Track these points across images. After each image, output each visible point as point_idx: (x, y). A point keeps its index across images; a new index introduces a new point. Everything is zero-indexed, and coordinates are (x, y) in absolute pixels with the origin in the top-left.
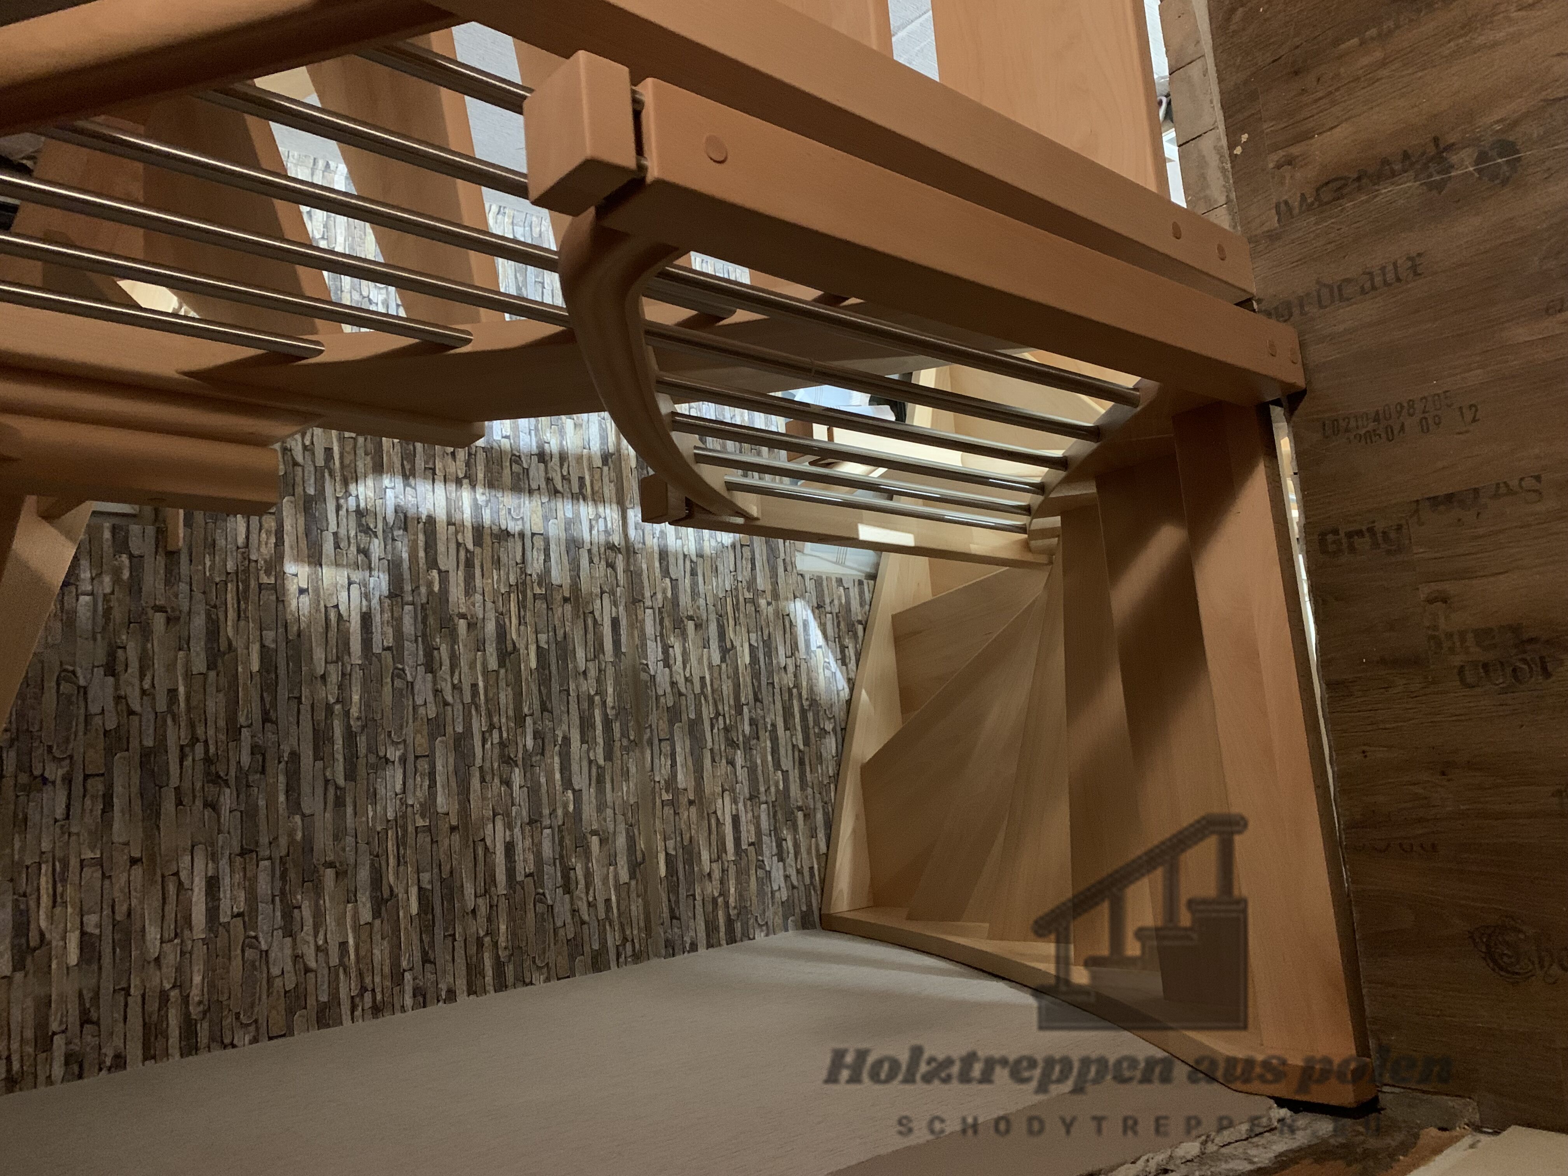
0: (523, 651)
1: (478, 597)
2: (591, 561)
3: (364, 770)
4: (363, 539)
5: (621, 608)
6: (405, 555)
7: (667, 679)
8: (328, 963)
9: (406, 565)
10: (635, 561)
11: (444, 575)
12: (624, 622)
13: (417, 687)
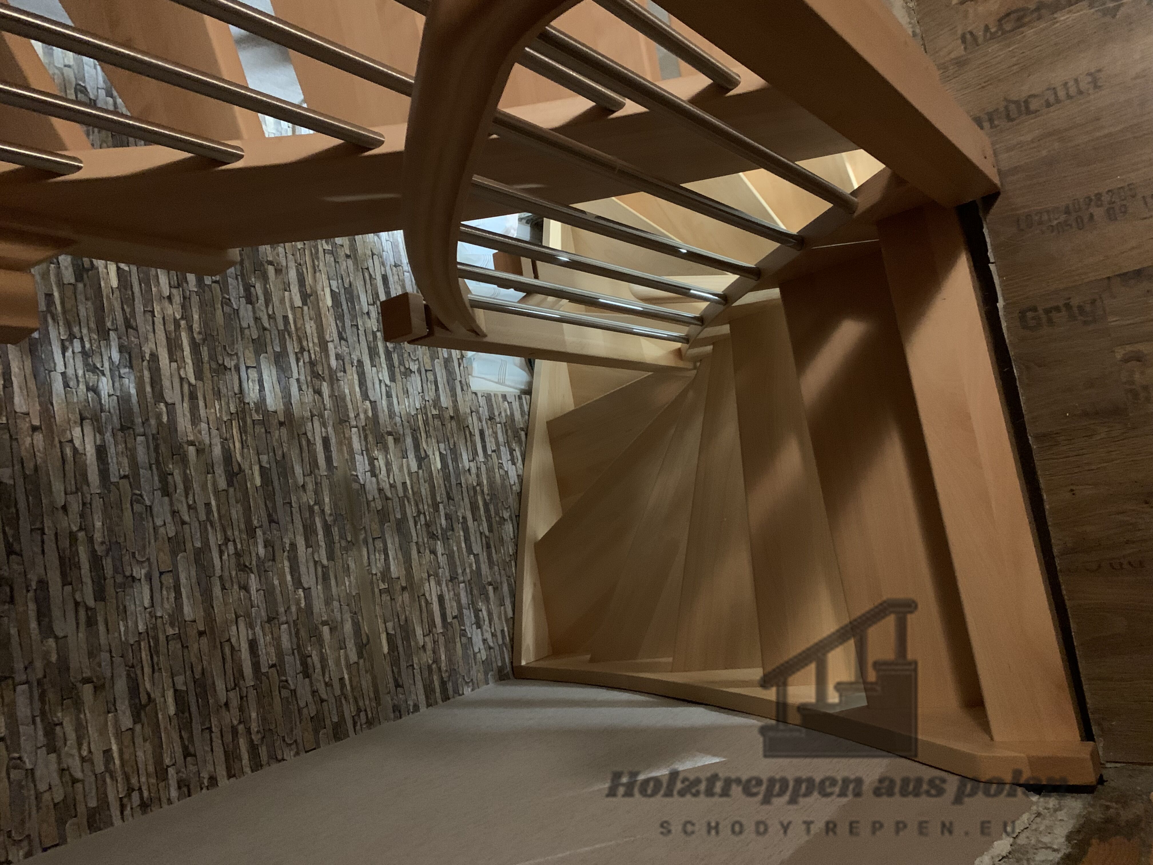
0: (247, 471)
1: (204, 426)
2: (300, 389)
3: (112, 590)
4: (92, 378)
5: (330, 429)
6: (133, 391)
7: (375, 486)
8: (93, 771)
9: (134, 399)
10: (339, 387)
11: (171, 407)
12: (333, 441)
13: (155, 510)
